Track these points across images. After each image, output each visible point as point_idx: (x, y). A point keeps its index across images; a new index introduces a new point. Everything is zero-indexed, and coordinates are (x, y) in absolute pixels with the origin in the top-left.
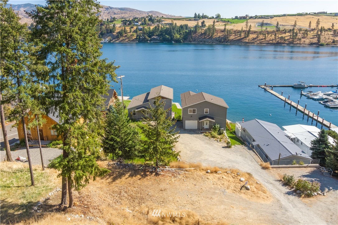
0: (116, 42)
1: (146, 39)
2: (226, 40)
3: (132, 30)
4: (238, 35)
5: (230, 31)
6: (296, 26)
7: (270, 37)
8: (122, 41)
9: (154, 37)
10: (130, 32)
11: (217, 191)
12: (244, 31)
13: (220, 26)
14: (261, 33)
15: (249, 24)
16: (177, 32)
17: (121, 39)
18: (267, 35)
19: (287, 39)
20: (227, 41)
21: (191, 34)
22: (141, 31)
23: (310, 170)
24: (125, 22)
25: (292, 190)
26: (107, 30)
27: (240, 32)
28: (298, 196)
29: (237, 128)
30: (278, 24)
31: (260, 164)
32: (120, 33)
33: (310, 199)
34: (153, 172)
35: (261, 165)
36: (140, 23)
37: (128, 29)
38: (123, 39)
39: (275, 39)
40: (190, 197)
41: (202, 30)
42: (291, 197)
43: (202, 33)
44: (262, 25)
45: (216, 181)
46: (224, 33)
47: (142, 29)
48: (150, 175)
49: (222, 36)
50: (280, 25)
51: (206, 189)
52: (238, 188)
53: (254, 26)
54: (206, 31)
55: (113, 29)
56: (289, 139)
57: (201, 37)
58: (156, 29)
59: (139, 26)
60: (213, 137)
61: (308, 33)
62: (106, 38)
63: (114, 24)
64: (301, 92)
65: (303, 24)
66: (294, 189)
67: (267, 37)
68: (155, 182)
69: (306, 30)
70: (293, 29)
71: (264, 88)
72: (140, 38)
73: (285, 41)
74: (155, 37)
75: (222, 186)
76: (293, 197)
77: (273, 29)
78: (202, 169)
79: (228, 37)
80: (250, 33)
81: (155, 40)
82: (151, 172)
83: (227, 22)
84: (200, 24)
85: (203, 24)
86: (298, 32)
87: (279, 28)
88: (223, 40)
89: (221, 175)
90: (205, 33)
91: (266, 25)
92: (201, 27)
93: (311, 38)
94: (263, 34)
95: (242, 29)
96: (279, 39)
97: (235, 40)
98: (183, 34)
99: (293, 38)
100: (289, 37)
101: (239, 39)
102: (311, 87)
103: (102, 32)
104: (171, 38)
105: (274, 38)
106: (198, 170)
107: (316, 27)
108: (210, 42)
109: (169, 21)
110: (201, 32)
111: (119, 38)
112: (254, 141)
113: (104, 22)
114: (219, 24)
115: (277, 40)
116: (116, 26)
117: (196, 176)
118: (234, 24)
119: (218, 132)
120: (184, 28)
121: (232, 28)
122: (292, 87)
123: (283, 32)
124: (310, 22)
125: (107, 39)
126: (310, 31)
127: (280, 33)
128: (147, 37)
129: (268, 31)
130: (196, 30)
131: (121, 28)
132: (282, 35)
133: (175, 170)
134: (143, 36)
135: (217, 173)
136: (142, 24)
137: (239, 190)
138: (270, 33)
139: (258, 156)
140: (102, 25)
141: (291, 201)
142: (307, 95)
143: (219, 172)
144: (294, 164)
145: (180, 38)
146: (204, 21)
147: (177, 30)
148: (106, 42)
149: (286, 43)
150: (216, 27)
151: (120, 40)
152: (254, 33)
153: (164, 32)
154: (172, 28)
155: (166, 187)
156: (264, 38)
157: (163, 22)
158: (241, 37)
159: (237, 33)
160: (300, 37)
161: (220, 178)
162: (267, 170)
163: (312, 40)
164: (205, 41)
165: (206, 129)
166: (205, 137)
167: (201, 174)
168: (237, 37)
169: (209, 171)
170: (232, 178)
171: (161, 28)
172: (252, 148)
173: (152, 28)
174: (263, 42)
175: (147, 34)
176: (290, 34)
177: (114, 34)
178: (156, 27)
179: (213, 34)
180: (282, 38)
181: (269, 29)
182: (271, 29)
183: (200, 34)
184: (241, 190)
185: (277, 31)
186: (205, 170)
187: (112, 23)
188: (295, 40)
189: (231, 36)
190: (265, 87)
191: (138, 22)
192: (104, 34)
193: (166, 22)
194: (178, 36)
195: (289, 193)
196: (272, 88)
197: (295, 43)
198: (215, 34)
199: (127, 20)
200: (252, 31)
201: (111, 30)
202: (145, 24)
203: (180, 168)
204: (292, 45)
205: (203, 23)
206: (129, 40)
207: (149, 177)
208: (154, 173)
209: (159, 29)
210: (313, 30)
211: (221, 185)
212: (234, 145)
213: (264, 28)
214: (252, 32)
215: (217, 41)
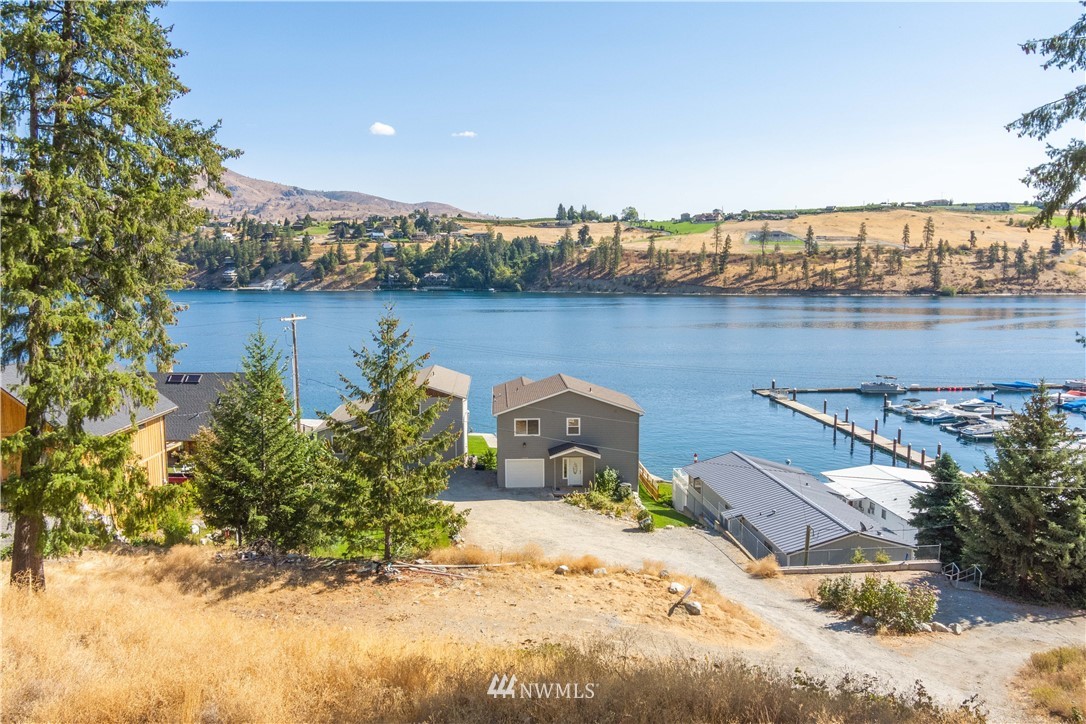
0: (312, 289)
1: (406, 280)
2: (654, 282)
3: (364, 253)
4: (691, 266)
5: (666, 255)
6: (864, 240)
7: (787, 273)
8: (329, 285)
9: (431, 274)
10: (357, 259)
11: (588, 620)
12: (709, 256)
13: (635, 242)
14: (761, 260)
15: (724, 236)
16: (505, 260)
17: (327, 280)
18: (778, 266)
19: (840, 276)
20: (659, 286)
21: (547, 266)
22: (391, 256)
23: (910, 577)
24: (340, 230)
25: (849, 619)
26: (283, 253)
27: (697, 258)
28: (868, 633)
29: (677, 486)
30: (810, 233)
31: (744, 567)
32: (325, 264)
33: (907, 638)
34: (371, 574)
35: (748, 570)
36: (387, 232)
37: (349, 249)
38: (335, 282)
39: (806, 276)
40: (489, 636)
41: (580, 253)
42: (844, 636)
43: (582, 261)
44: (764, 237)
45: (585, 594)
46: (648, 260)
47: (393, 250)
48: (357, 583)
49: (644, 272)
50: (818, 237)
51: (548, 615)
52: (660, 608)
53: (741, 242)
54: (593, 255)
55: (302, 250)
56: (844, 501)
57: (579, 275)
58: (439, 249)
59: (383, 240)
60: (597, 507)
61: (903, 258)
62: (280, 277)
63: (307, 235)
64: (885, 403)
65: (885, 233)
66: (853, 617)
67: (779, 273)
68: (372, 599)
69: (896, 252)
70: (858, 249)
71: (768, 396)
72: (386, 276)
73: (835, 283)
74: (436, 275)
75: (605, 606)
76: (852, 635)
77: (797, 248)
78: (542, 565)
79: (662, 273)
80: (727, 261)
81: (436, 285)
82: (364, 576)
83: (656, 230)
84: (575, 237)
85: (583, 236)
86: (872, 256)
87: (816, 244)
88: (645, 283)
89: (603, 579)
90: (590, 263)
91: (776, 238)
92: (577, 243)
93: (912, 275)
94: (767, 264)
95: (703, 251)
96: (818, 277)
97: (682, 282)
98: (521, 265)
99: (858, 275)
100: (846, 272)
101: (696, 278)
102: (914, 390)
103: (266, 258)
104: (486, 277)
105: (801, 275)
106: (528, 566)
107: (923, 242)
108: (605, 287)
109: (479, 227)
110: (579, 260)
111: (320, 277)
112: (727, 507)
113: (274, 228)
114: (634, 237)
115: (811, 281)
116: (311, 242)
117: (517, 581)
118: (679, 236)
119: (614, 494)
120: (527, 246)
121: (673, 248)
122: (857, 392)
123: (828, 256)
124: (906, 227)
125: (283, 281)
126: (908, 254)
127: (817, 260)
128: (410, 275)
129: (781, 256)
130: (562, 252)
131: (328, 247)
132: (824, 267)
133: (447, 568)
134: (398, 272)
135: (591, 572)
136: (396, 236)
137: (666, 615)
138: (788, 260)
139: (741, 550)
140: (267, 236)
141: (842, 644)
142: (904, 410)
143: (601, 572)
144: (859, 561)
145: (514, 277)
146: (586, 227)
147: (505, 255)
148: (278, 290)
149: (840, 288)
150: (625, 245)
151: (325, 283)
152: (742, 259)
153: (464, 260)
154: (487, 248)
155: (407, 612)
156: (770, 274)
157: (460, 232)
158: (703, 274)
159: (689, 260)
160: (878, 272)
161: (602, 586)
162: (768, 579)
163: (914, 279)
164: (591, 285)
165: (574, 486)
166: (569, 507)
167: (538, 576)
168: (688, 272)
169: (564, 567)
170: (642, 585)
171: (455, 248)
172: (721, 530)
173: (425, 247)
174: (770, 288)
175: (412, 265)
176: (848, 264)
177: (307, 264)
178: (438, 244)
179: (616, 263)
180: (824, 274)
181: (786, 249)
182: (793, 249)
183: (575, 265)
184: (669, 615)
185: (810, 254)
186: (552, 568)
187: (298, 233)
188: (865, 280)
189: (670, 269)
190: (773, 394)
191: (381, 231)
192: (273, 265)
193: (470, 232)
194: (508, 272)
195: (836, 627)
196: (794, 394)
197: (865, 288)
198: (623, 264)
199: (347, 225)
200: (734, 255)
201: (295, 254)
202: (405, 235)
203: (467, 564)
204: (856, 295)
205: (583, 232)
206: (352, 285)
207: (352, 588)
208: (374, 578)
209: (447, 250)
210: (915, 250)
211: (602, 603)
212: (663, 526)
213: (770, 247)
214: (734, 258)
215: (629, 285)
